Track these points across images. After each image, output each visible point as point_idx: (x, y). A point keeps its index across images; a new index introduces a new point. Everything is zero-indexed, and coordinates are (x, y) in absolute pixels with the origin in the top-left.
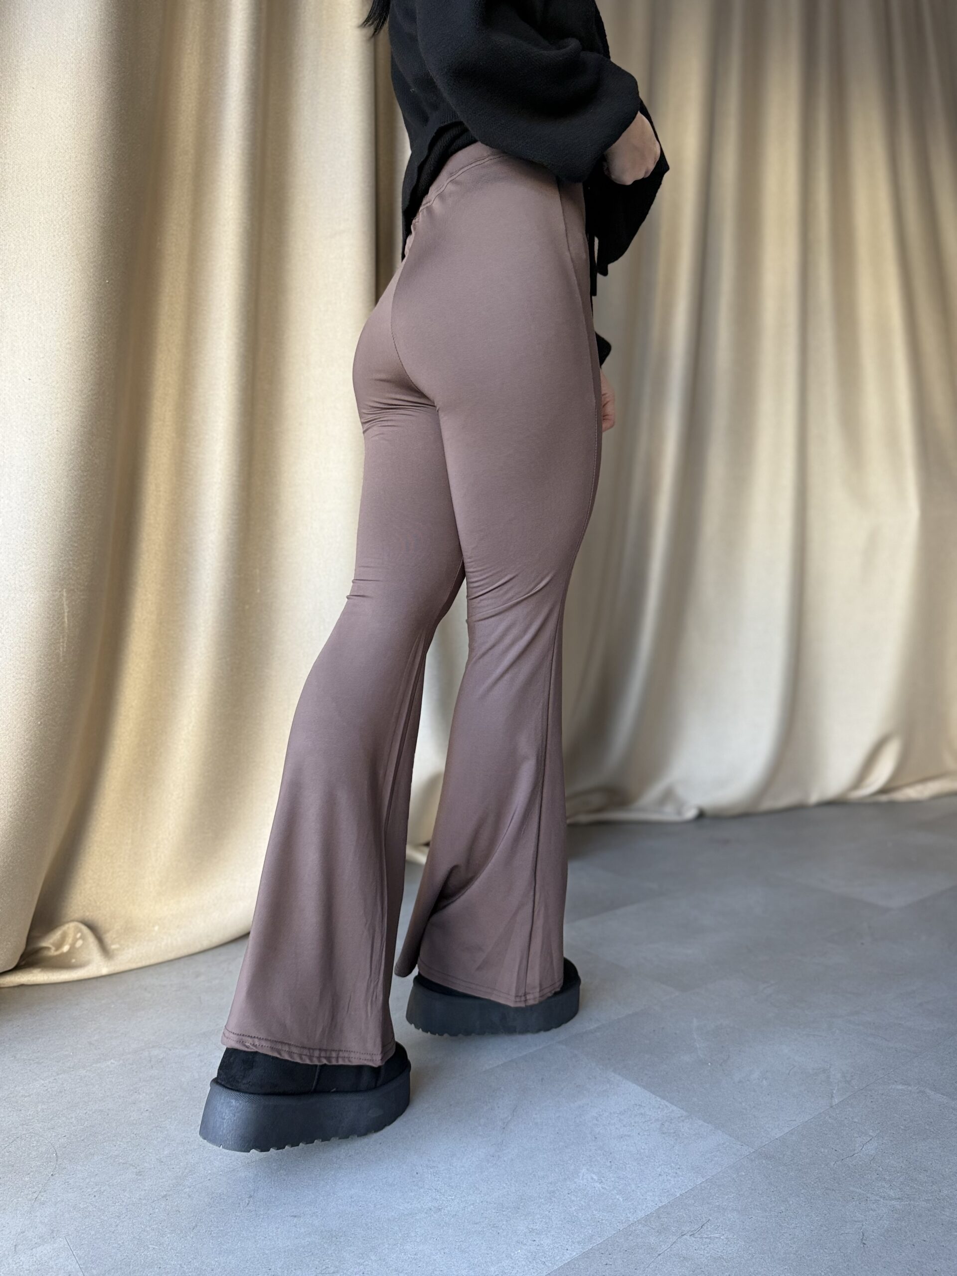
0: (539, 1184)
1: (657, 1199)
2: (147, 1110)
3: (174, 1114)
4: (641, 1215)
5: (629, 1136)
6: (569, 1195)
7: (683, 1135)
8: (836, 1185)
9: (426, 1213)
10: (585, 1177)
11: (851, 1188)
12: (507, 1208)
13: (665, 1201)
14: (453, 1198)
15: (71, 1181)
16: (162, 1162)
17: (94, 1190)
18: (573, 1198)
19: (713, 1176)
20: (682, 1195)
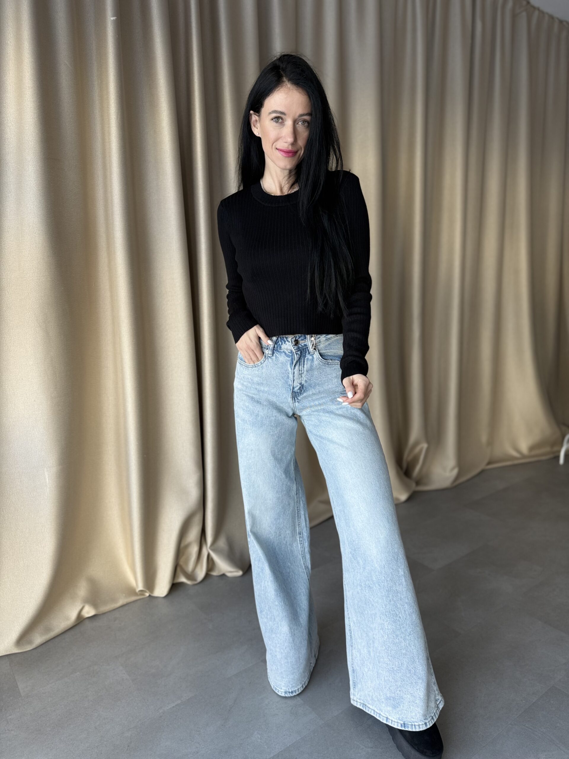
0: (237, 740)
1: (280, 747)
2: (91, 701)
3: (102, 703)
4: (272, 755)
5: (277, 715)
6: (247, 746)
7: (299, 714)
8: (350, 740)
9: (192, 754)
10: (255, 736)
11: (355, 742)
12: (223, 752)
13: (283, 749)
14: (204, 747)
15: (62, 738)
16: (96, 728)
17: (71, 743)
18: (249, 747)
19: (304, 736)
20: (289, 746)
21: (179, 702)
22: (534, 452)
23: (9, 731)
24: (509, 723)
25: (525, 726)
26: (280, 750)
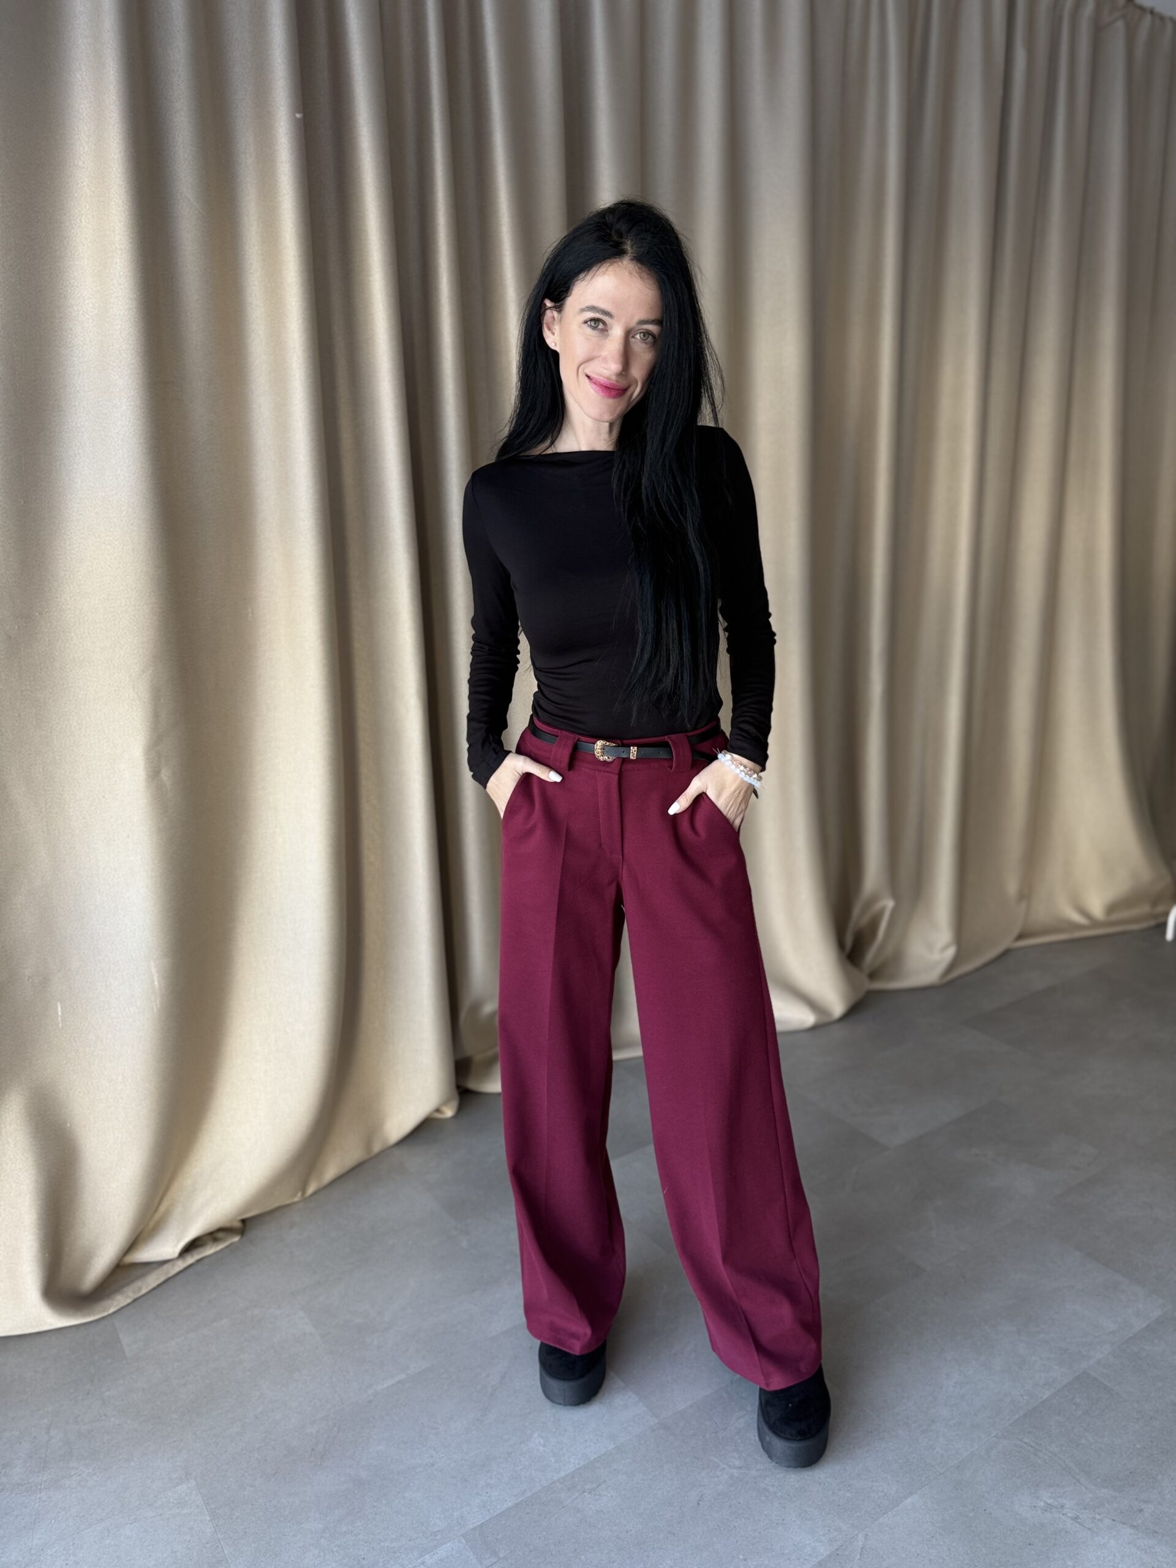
0: (503, 1446)
1: (577, 1462)
2: (249, 1370)
3: (267, 1374)
4: (563, 1474)
6: (520, 1457)
8: (702, 1454)
9: (423, 1468)
11: (712, 1458)
12: (476, 1466)
13: (582, 1463)
14: (443, 1455)
15: (198, 1433)
16: (257, 1418)
17: (214, 1440)
18: (522, 1459)
19: (622, 1444)
20: (594, 1459)
21: (403, 1376)
22: (1115, 916)
23: (105, 1415)
24: (993, 1435)
25: (1021, 1441)
26: (577, 1467)
